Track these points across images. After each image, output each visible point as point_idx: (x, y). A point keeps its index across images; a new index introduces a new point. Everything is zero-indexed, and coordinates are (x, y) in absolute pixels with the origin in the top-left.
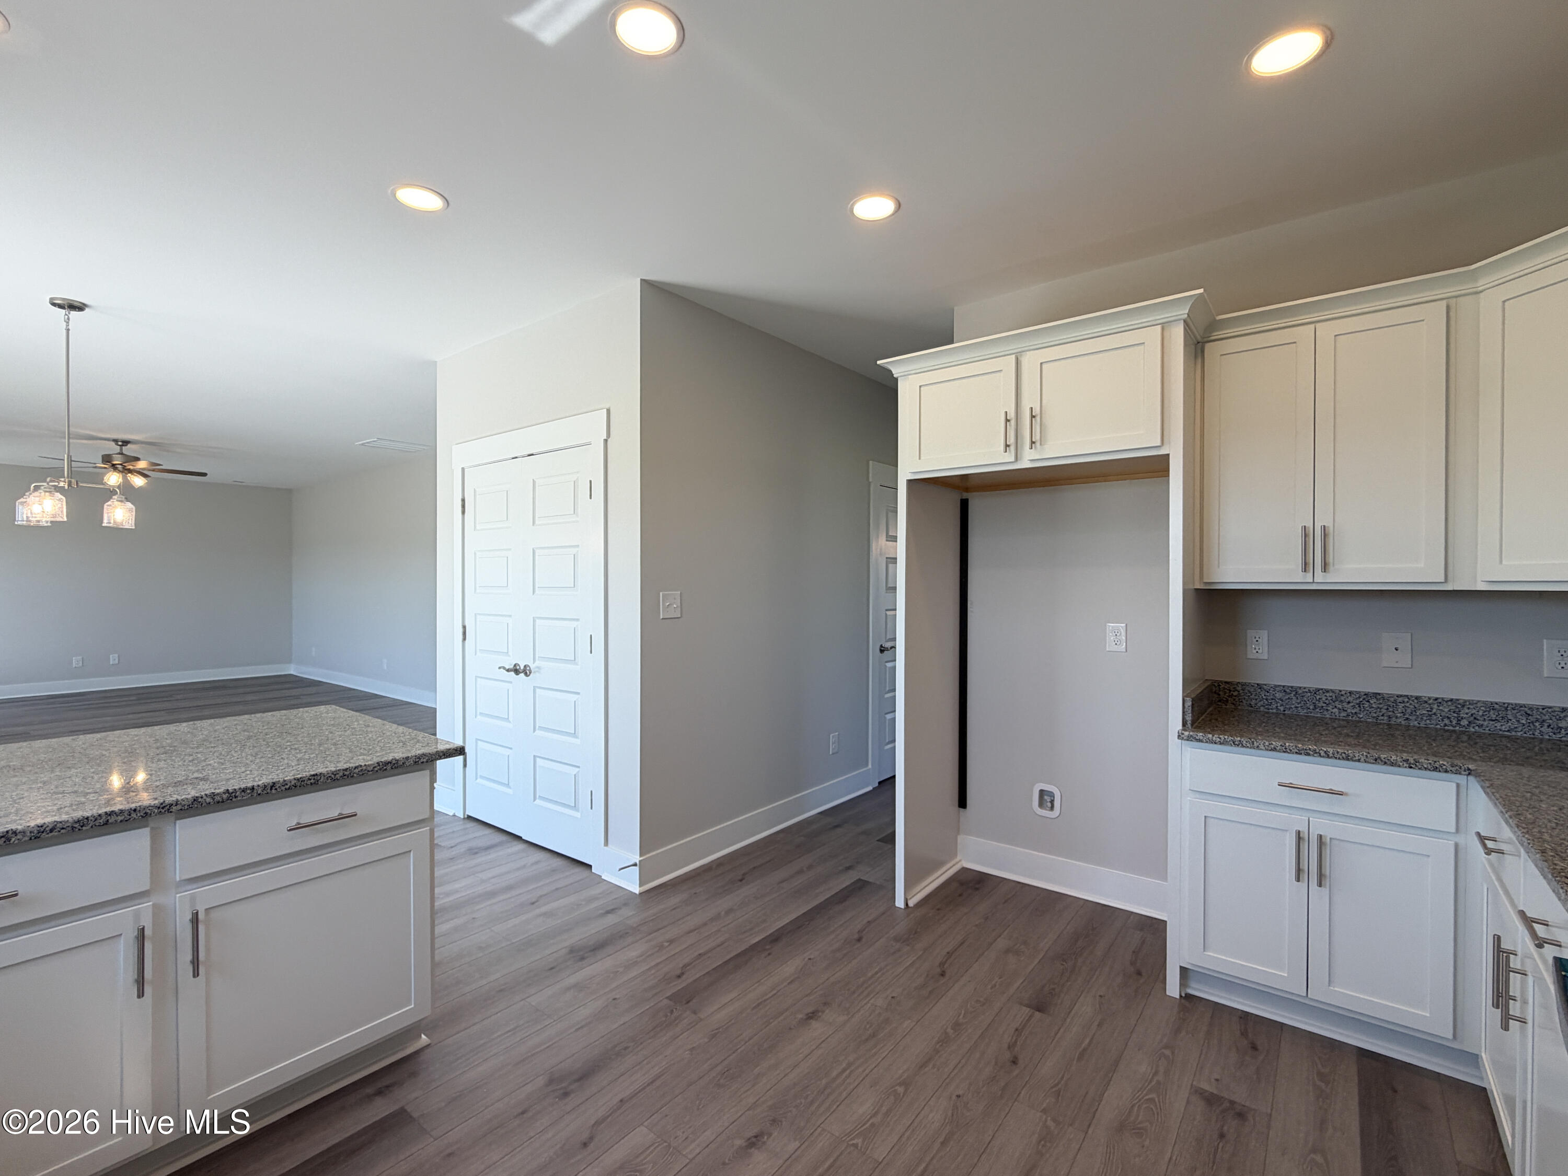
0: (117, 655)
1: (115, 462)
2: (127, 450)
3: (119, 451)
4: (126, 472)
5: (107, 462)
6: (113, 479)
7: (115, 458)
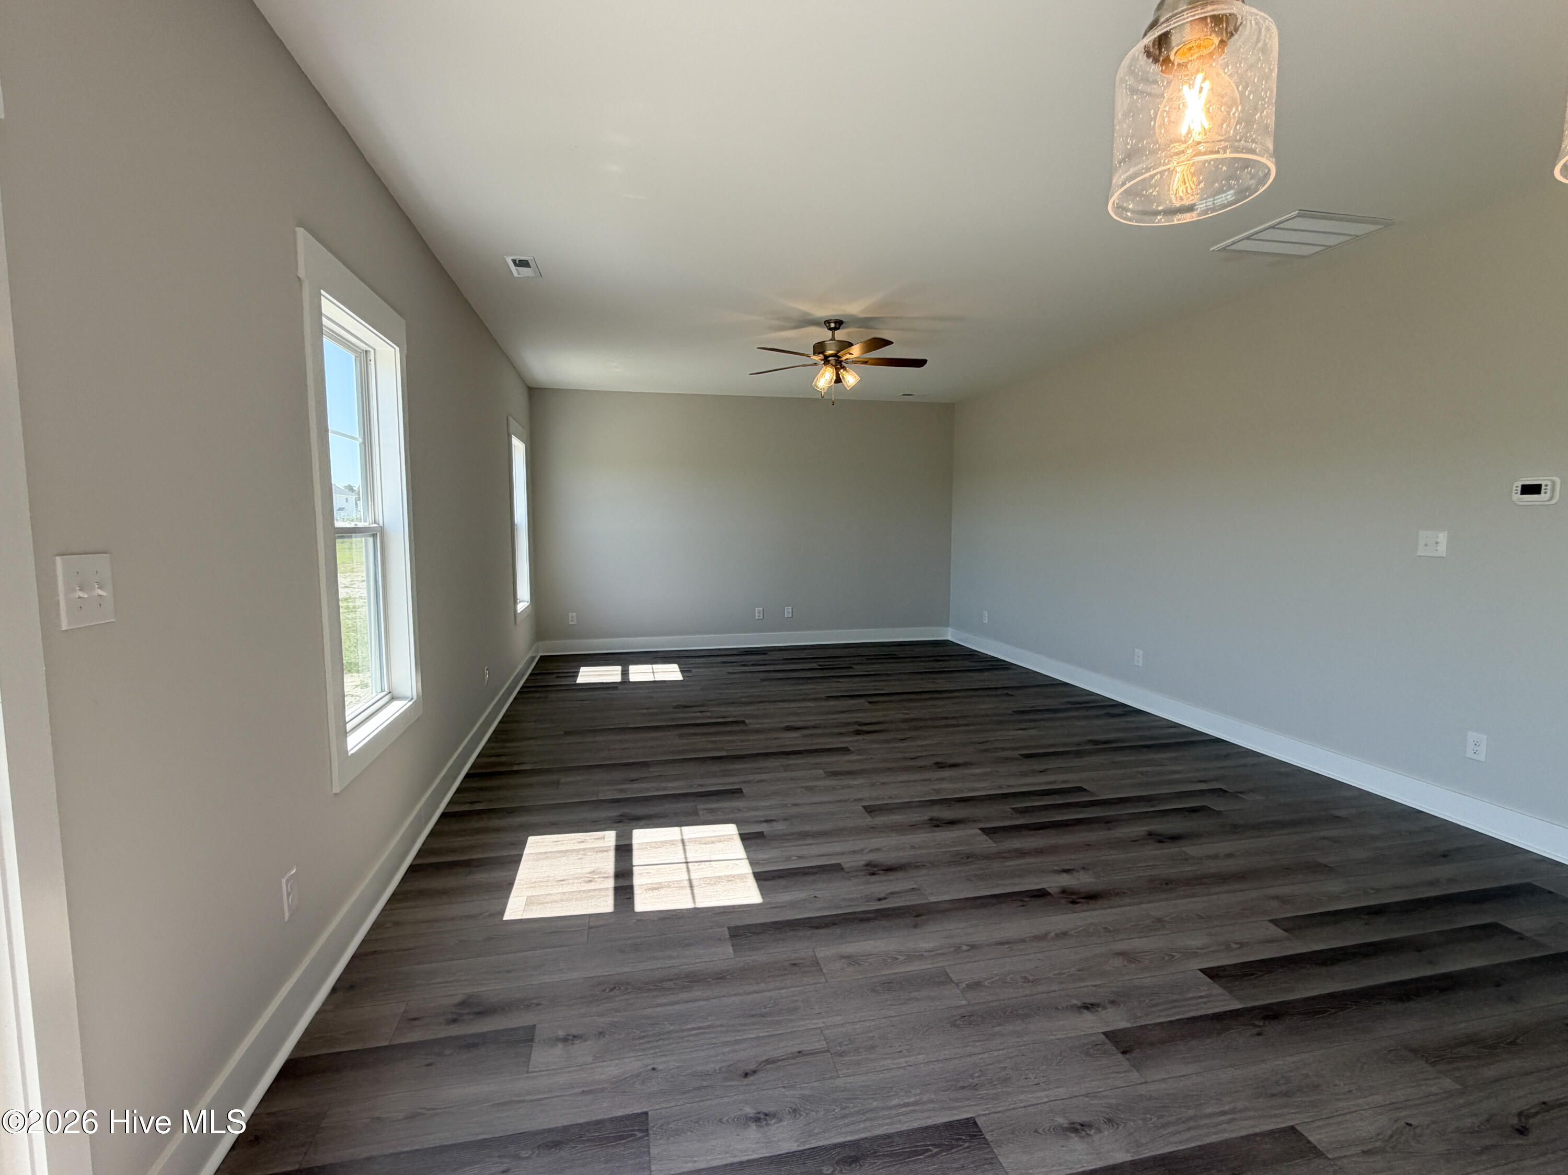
0: (790, 607)
1: (828, 353)
3: (831, 337)
4: (839, 365)
5: (819, 353)
6: (825, 378)
7: (828, 347)
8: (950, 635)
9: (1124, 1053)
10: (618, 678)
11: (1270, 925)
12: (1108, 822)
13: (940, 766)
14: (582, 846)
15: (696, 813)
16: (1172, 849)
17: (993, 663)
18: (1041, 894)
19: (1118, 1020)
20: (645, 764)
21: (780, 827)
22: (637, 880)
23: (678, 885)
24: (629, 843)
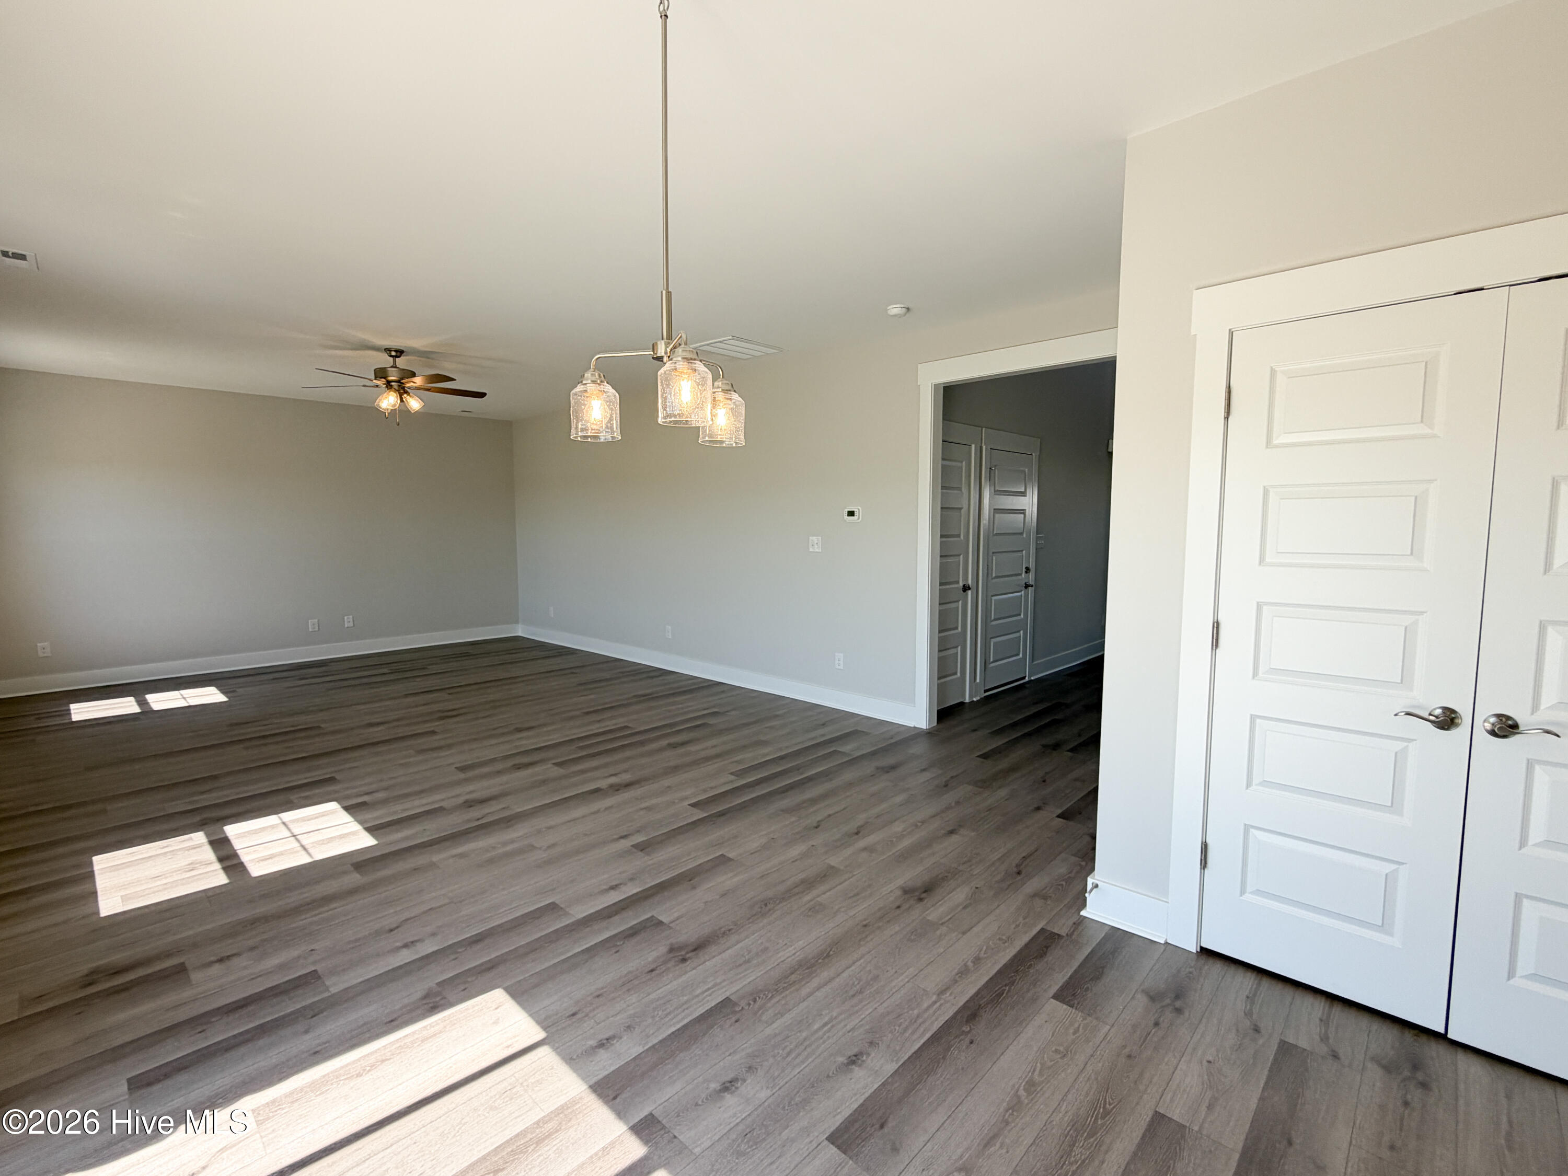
0: (351, 617)
1: (391, 378)
2: (401, 362)
3: (392, 364)
4: (402, 391)
5: (381, 378)
6: (388, 401)
7: (390, 373)
8: (520, 631)
9: (642, 850)
10: (136, 709)
11: (729, 775)
12: (642, 743)
13: (519, 730)
15: (290, 802)
16: (681, 750)
17: (560, 651)
18: (597, 790)
19: (640, 838)
20: (214, 778)
21: (381, 795)
22: (245, 857)
23: (292, 852)
24: (223, 836)
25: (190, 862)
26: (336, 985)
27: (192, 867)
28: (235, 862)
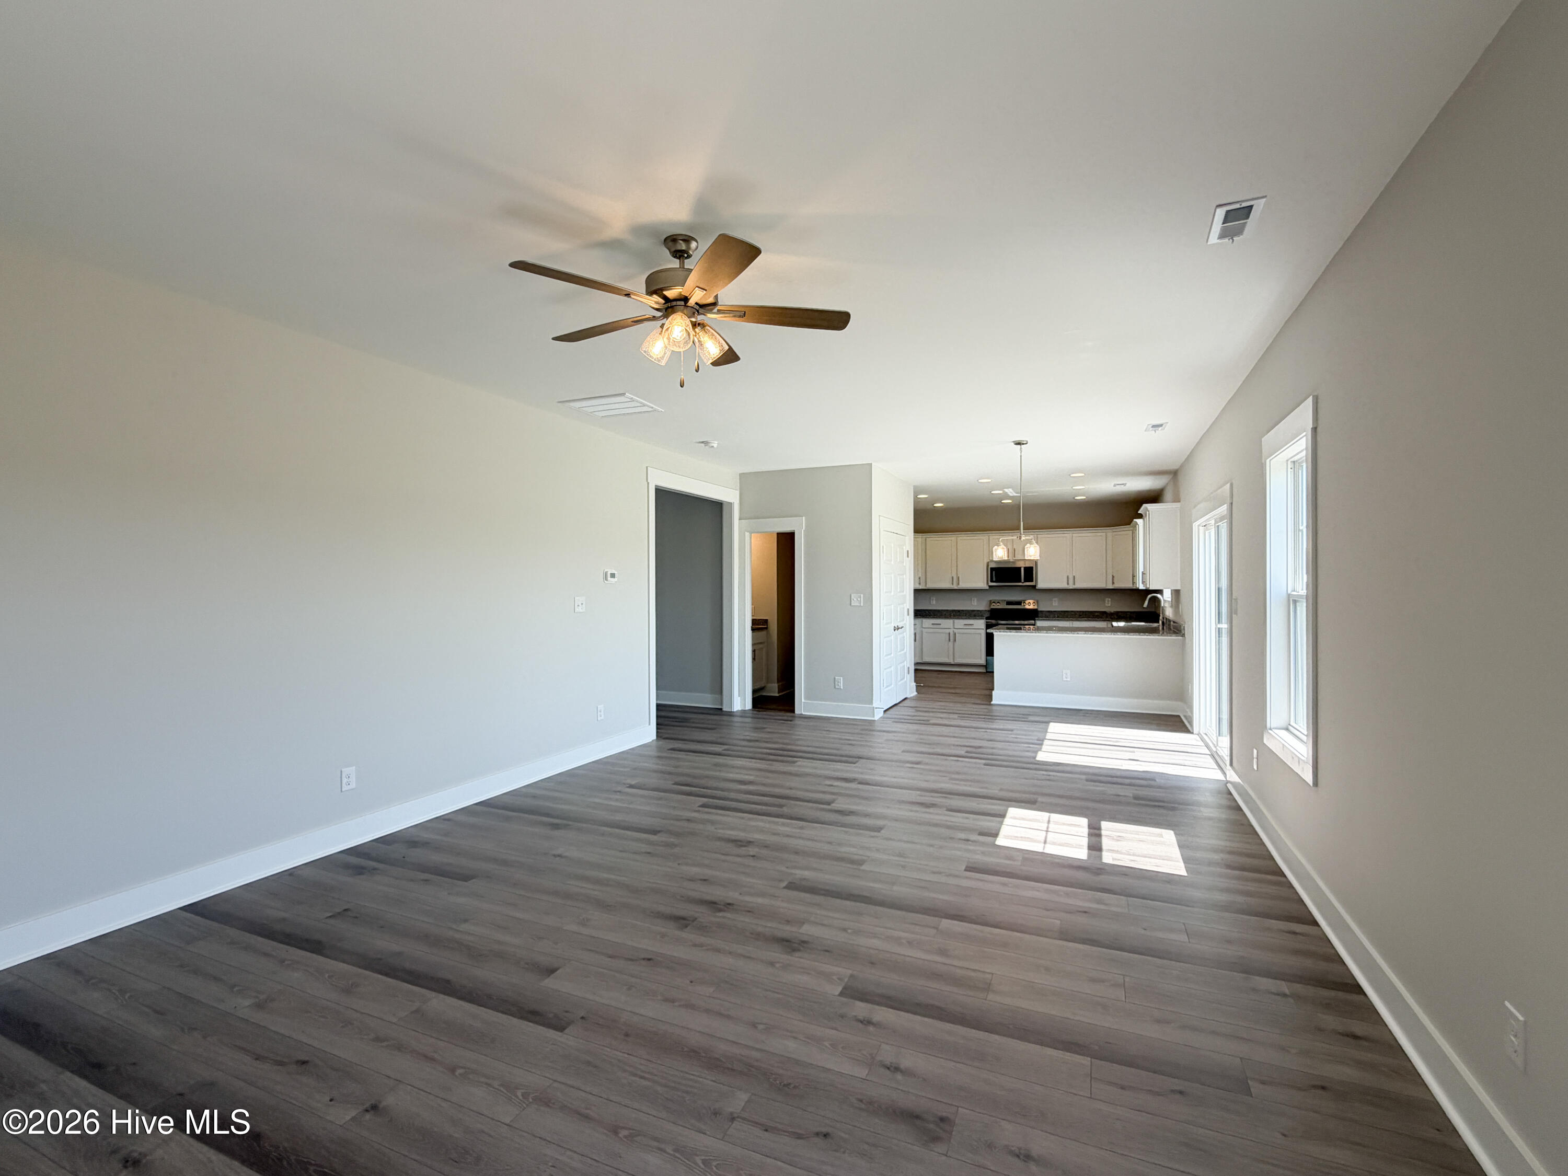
14: (1132, 858)
15: (1025, 859)
22: (1085, 831)
23: (1056, 823)
24: (1090, 851)
25: (1119, 842)
26: (1084, 777)
27: (1119, 839)
28: (1092, 831)
